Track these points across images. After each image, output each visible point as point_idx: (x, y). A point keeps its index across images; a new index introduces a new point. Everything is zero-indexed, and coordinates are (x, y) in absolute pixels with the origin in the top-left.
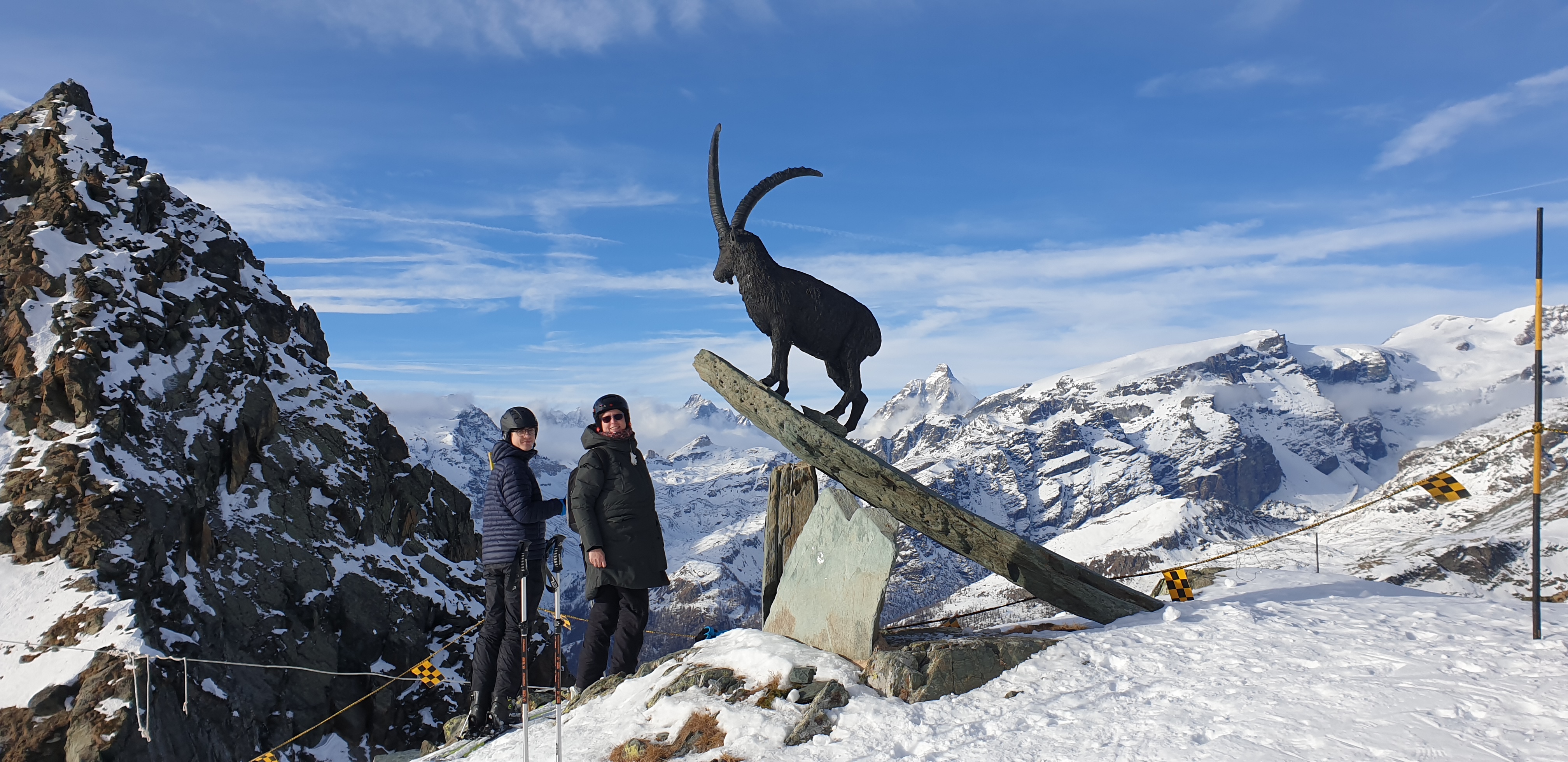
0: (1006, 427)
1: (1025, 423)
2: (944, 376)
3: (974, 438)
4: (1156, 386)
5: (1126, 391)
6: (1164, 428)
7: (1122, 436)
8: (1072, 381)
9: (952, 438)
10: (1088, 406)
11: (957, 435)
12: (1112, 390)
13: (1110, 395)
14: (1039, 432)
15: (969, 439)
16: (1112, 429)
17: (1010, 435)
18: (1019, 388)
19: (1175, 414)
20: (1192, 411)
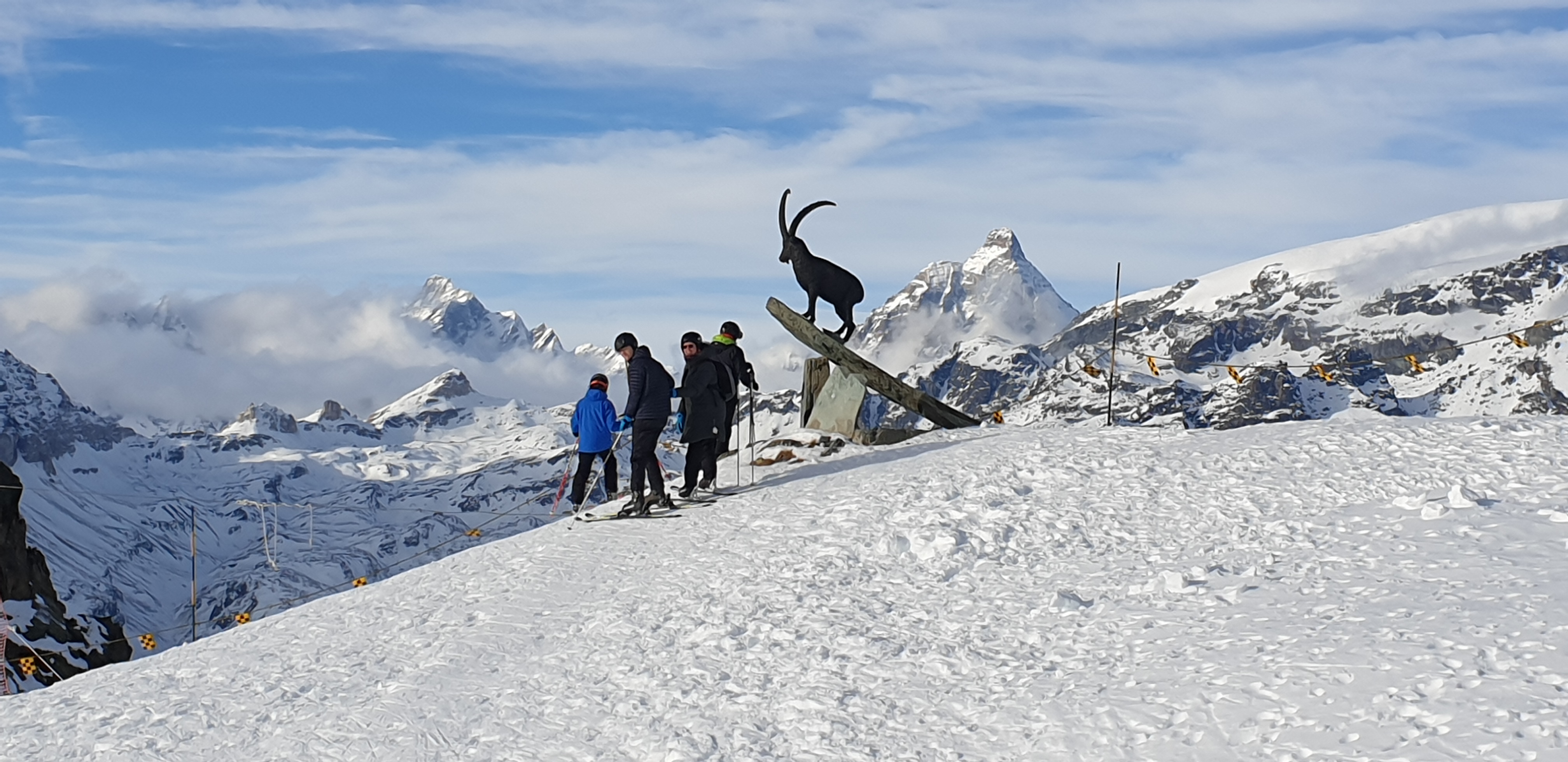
0: (1134, 375)
1: (1178, 367)
2: (1005, 256)
3: (1064, 399)
4: (1470, 295)
5: (1405, 304)
6: (1483, 390)
7: (1391, 404)
8: (1285, 277)
9: (1014, 396)
10: (1319, 335)
11: (1026, 391)
12: (1373, 301)
13: (1369, 311)
14: (1207, 388)
15: (1053, 399)
16: (1370, 387)
17: (1143, 393)
18: (1168, 289)
19: (1509, 359)
20: (1548, 354)
